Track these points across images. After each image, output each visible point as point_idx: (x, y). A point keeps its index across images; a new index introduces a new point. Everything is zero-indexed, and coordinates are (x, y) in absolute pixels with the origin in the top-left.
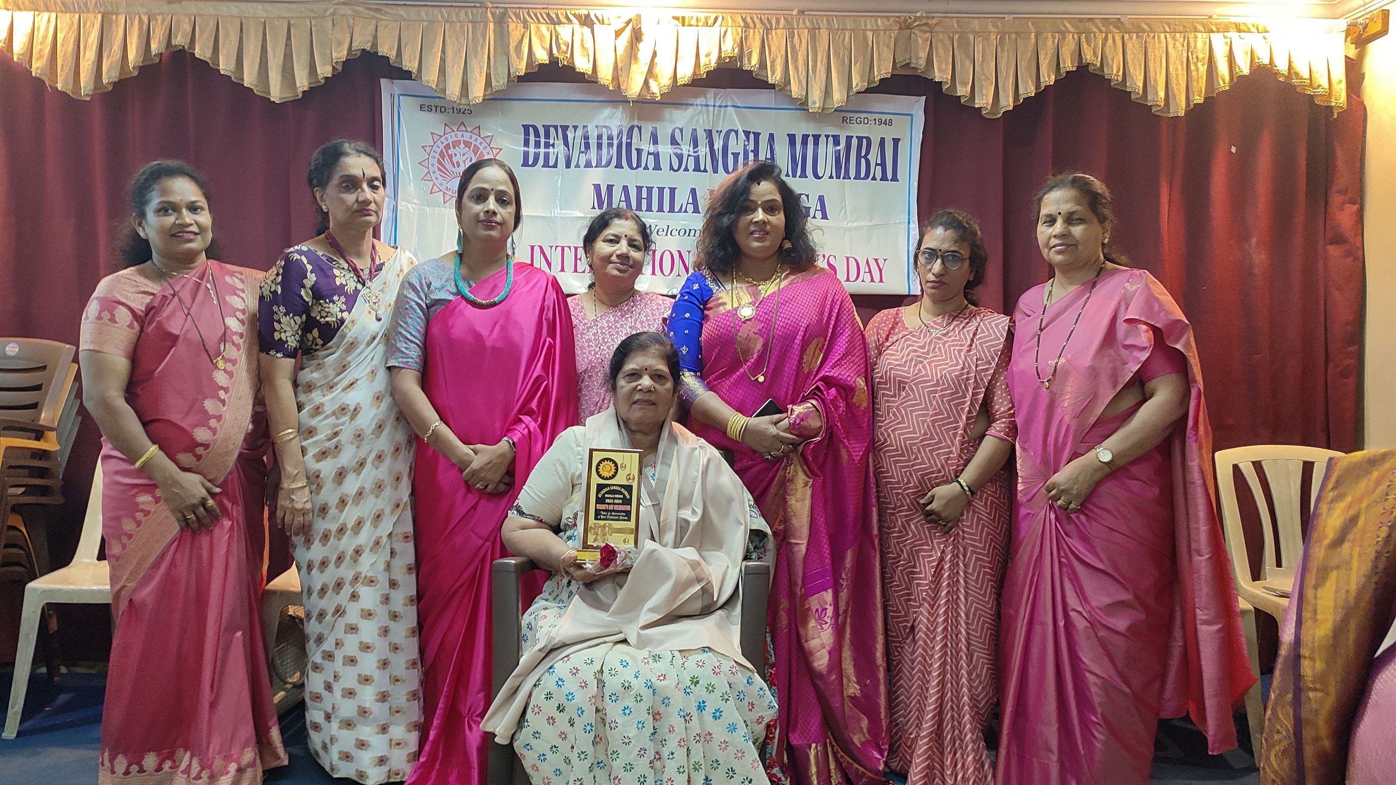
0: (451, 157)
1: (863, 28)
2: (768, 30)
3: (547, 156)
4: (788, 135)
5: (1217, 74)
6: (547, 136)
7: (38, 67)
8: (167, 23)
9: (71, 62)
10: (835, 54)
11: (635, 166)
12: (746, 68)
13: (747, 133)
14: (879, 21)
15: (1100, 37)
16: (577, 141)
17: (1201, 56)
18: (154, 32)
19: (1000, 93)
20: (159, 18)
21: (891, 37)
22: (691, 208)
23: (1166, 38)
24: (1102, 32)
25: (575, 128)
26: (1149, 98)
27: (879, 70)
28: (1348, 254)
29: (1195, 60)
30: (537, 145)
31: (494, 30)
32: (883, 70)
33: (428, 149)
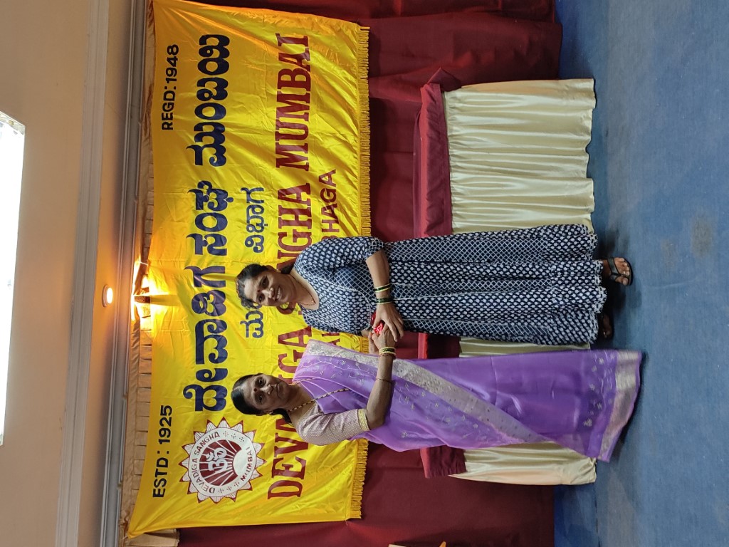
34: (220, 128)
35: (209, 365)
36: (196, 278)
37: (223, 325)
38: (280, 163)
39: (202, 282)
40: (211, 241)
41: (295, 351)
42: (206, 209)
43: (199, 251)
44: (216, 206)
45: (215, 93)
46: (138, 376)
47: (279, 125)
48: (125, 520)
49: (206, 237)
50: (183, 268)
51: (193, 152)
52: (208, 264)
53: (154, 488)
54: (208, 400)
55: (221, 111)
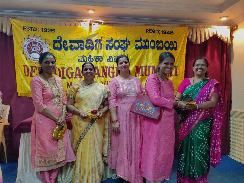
5: (206, 36)
26: (193, 40)
34: (147, 48)
35: (69, 44)
36: (98, 40)
37: (82, 49)
38: (137, 67)
39: (97, 42)
40: (111, 45)
41: (74, 73)
42: (121, 43)
43: (107, 41)
44: (122, 46)
45: (159, 46)
46: (65, 21)
47: (149, 67)
48: (16, 18)
49: (112, 43)
50: (101, 36)
51: (139, 39)
52: (103, 44)
53: (27, 27)
54: (57, 44)
55: (153, 48)
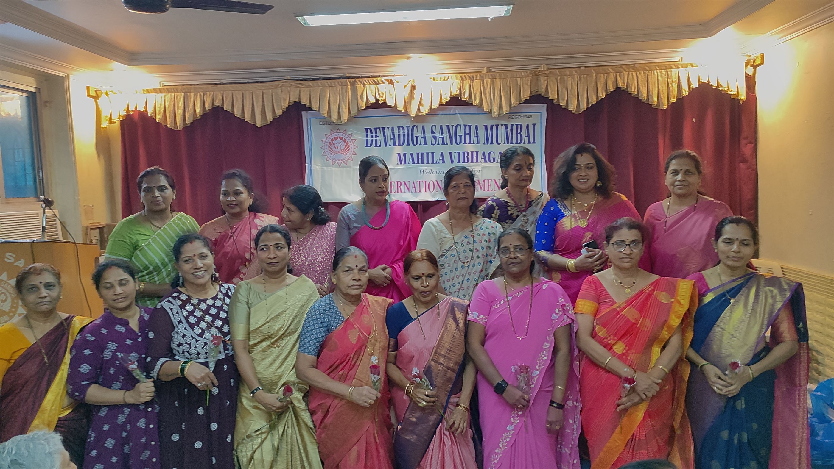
0: (334, 144)
1: (515, 77)
2: (472, 80)
3: (376, 140)
4: (484, 125)
5: (682, 88)
6: (376, 133)
7: (158, 118)
8: (211, 95)
9: (173, 115)
10: (503, 90)
11: (415, 144)
12: (462, 99)
13: (465, 126)
14: (523, 74)
15: (626, 74)
16: (389, 134)
17: (674, 80)
18: (206, 100)
19: (580, 103)
20: (208, 93)
21: (528, 80)
22: (441, 161)
23: (657, 72)
24: (626, 72)
25: (388, 128)
26: (650, 101)
27: (523, 96)
28: (749, 168)
29: (671, 82)
30: (372, 136)
31: (351, 89)
32: (525, 95)
33: (324, 142)
